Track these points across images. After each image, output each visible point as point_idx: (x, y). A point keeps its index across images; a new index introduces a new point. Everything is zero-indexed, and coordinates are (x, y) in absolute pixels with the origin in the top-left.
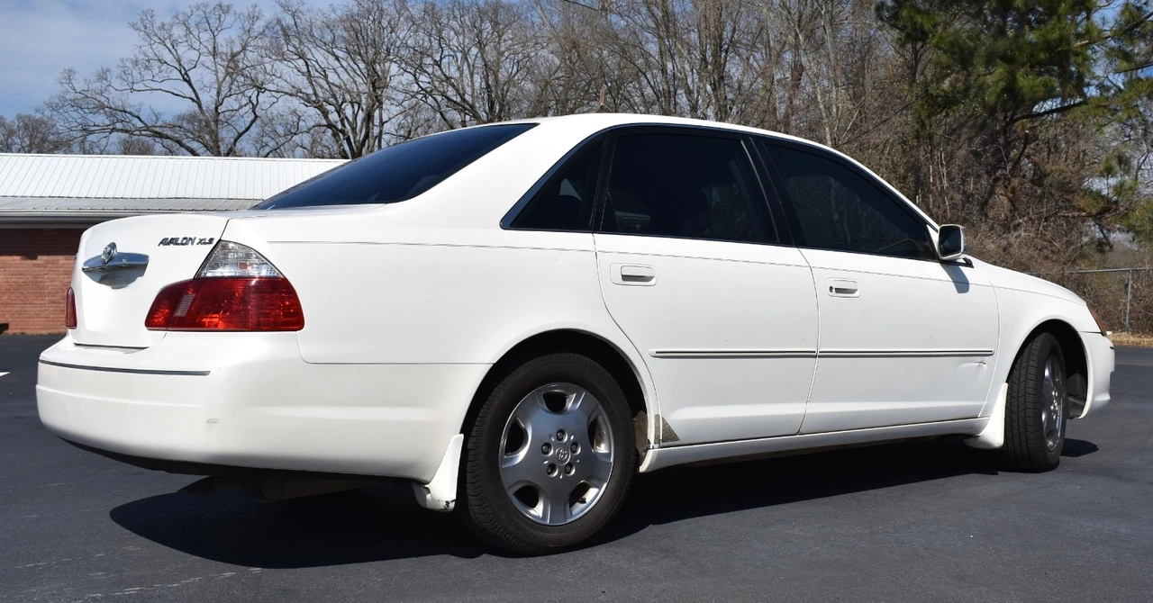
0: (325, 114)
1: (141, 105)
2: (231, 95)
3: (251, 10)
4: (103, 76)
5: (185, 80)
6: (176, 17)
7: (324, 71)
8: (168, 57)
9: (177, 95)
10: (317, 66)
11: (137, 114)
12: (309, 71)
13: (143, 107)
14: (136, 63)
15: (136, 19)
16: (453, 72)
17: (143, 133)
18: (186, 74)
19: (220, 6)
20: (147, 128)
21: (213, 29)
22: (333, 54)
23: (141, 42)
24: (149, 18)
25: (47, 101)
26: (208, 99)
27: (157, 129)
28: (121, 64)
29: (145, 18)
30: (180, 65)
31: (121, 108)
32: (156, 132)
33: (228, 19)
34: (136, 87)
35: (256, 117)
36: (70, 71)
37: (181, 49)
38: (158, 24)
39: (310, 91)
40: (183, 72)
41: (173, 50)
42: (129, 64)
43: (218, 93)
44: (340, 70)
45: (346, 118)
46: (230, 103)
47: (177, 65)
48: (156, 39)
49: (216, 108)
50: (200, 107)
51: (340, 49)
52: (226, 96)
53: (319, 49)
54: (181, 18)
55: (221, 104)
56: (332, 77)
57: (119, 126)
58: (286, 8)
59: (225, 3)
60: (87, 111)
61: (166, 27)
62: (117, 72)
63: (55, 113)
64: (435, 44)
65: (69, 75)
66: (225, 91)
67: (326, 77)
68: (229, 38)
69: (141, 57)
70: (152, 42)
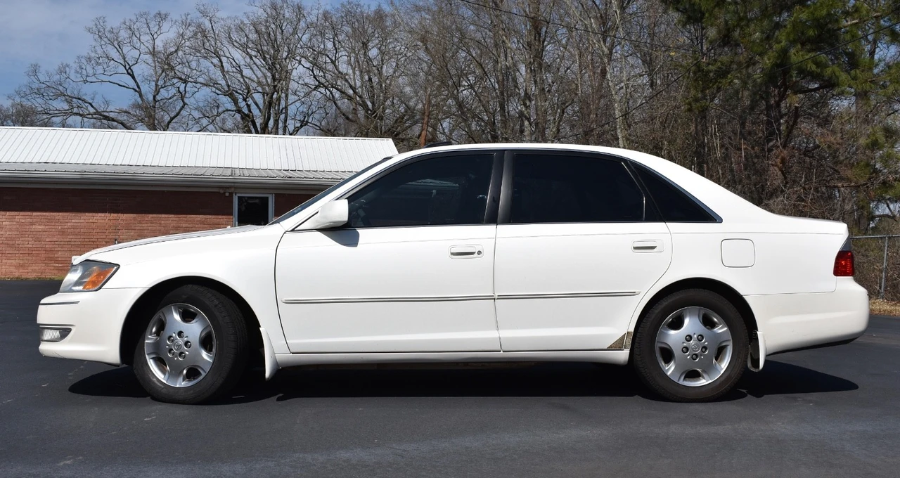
0: (235, 101)
1: (95, 94)
2: (165, 86)
3: (184, 18)
4: (62, 70)
5: (129, 74)
6: (125, 23)
7: (239, 67)
8: (114, 53)
9: (121, 86)
10: (234, 63)
11: (90, 101)
12: (222, 66)
14: (89, 59)
15: (91, 25)
16: (343, 68)
17: (94, 116)
18: (130, 68)
19: (159, 14)
20: (97, 113)
21: (153, 33)
22: (248, 54)
23: (94, 44)
24: (102, 24)
25: (17, 90)
26: (147, 89)
27: (105, 114)
28: (77, 61)
29: (98, 23)
30: (125, 61)
31: (76, 96)
32: (104, 116)
33: (166, 26)
34: (89, 79)
35: (185, 104)
36: (36, 65)
37: (126, 49)
38: (108, 28)
39: (223, 83)
40: (127, 67)
41: (120, 50)
42: (83, 61)
43: (156, 85)
44: (255, 68)
45: (256, 104)
46: (164, 93)
47: (122, 62)
48: (105, 39)
49: (154, 97)
50: (141, 96)
51: (253, 49)
52: (162, 87)
53: (238, 50)
54: (128, 24)
55: (158, 94)
56: (247, 72)
57: (75, 110)
58: (204, 14)
59: (163, 12)
60: (47, 97)
61: (115, 31)
62: (74, 66)
63: (23, 99)
65: (35, 70)
66: (161, 83)
67: (241, 72)
69: (93, 55)
70: (103, 43)
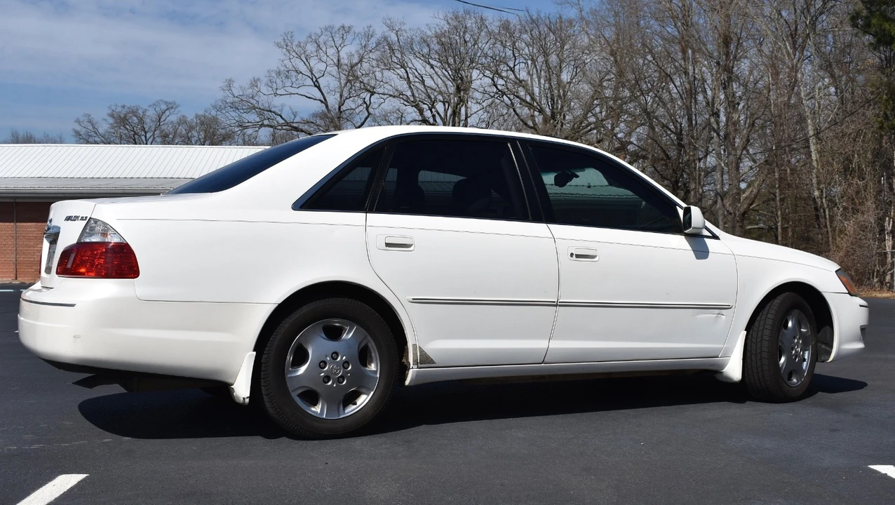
0: (421, 111)
1: (283, 106)
2: (350, 97)
3: (366, 30)
4: (255, 83)
5: (316, 86)
6: (310, 37)
7: (422, 77)
8: (303, 68)
9: (309, 98)
10: (416, 74)
11: (279, 113)
12: (408, 77)
13: (284, 108)
14: (279, 73)
15: (280, 40)
16: (523, 75)
17: (284, 127)
18: (316, 81)
19: (343, 27)
20: (287, 124)
21: (338, 45)
22: (429, 63)
23: (283, 57)
24: (289, 38)
25: (213, 104)
26: (333, 100)
27: (295, 125)
28: (267, 75)
29: (286, 38)
30: (312, 74)
31: (268, 109)
32: (293, 127)
33: (349, 37)
34: (278, 92)
35: (369, 114)
36: (230, 80)
37: (313, 62)
38: (296, 43)
39: (409, 93)
40: (314, 80)
41: (307, 63)
42: (274, 75)
43: (341, 96)
44: (435, 77)
45: (438, 114)
46: (349, 104)
47: (309, 75)
48: (294, 54)
49: (340, 108)
50: (327, 106)
51: (435, 60)
52: (347, 99)
53: (418, 59)
54: (313, 38)
55: (343, 105)
56: (429, 82)
57: (266, 122)
58: (391, 28)
59: (347, 25)
60: (242, 111)
61: (302, 45)
62: (265, 80)
63: (219, 113)
64: (509, 53)
65: (229, 84)
66: (345, 94)
67: (423, 82)
68: (349, 51)
69: (282, 69)
70: (291, 57)
